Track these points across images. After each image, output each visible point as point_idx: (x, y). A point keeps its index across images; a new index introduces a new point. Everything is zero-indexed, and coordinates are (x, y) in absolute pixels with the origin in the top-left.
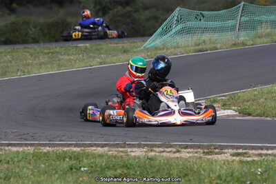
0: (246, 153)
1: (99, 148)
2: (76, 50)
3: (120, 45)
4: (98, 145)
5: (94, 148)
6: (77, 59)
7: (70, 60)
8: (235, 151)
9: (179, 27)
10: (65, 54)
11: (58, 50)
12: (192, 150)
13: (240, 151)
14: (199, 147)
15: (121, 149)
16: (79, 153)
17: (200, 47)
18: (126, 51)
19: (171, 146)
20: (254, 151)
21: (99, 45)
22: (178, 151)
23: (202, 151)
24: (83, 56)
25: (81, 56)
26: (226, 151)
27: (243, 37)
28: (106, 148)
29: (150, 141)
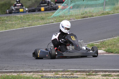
0: (110, 75)
1: (28, 74)
2: (16, 18)
3: (40, 15)
4: (27, 72)
5: (25, 73)
6: (16, 24)
7: (12, 24)
8: (104, 73)
9: (72, 5)
10: (9, 21)
11: (5, 18)
12: (80, 73)
13: (107, 73)
14: (84, 72)
15: (40, 74)
16: (16, 76)
17: (84, 15)
18: (43, 19)
19: (68, 71)
20: (114, 73)
21: (28, 15)
22: (72, 74)
23: (85, 74)
24: (19, 22)
25: (18, 22)
26: (99, 73)
27: (108, 9)
28: (32, 74)
29: (56, 69)
